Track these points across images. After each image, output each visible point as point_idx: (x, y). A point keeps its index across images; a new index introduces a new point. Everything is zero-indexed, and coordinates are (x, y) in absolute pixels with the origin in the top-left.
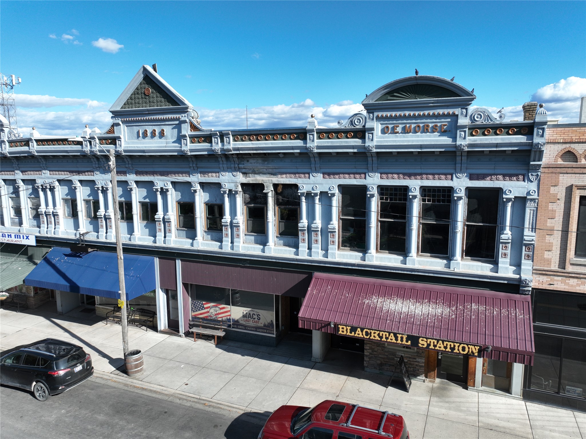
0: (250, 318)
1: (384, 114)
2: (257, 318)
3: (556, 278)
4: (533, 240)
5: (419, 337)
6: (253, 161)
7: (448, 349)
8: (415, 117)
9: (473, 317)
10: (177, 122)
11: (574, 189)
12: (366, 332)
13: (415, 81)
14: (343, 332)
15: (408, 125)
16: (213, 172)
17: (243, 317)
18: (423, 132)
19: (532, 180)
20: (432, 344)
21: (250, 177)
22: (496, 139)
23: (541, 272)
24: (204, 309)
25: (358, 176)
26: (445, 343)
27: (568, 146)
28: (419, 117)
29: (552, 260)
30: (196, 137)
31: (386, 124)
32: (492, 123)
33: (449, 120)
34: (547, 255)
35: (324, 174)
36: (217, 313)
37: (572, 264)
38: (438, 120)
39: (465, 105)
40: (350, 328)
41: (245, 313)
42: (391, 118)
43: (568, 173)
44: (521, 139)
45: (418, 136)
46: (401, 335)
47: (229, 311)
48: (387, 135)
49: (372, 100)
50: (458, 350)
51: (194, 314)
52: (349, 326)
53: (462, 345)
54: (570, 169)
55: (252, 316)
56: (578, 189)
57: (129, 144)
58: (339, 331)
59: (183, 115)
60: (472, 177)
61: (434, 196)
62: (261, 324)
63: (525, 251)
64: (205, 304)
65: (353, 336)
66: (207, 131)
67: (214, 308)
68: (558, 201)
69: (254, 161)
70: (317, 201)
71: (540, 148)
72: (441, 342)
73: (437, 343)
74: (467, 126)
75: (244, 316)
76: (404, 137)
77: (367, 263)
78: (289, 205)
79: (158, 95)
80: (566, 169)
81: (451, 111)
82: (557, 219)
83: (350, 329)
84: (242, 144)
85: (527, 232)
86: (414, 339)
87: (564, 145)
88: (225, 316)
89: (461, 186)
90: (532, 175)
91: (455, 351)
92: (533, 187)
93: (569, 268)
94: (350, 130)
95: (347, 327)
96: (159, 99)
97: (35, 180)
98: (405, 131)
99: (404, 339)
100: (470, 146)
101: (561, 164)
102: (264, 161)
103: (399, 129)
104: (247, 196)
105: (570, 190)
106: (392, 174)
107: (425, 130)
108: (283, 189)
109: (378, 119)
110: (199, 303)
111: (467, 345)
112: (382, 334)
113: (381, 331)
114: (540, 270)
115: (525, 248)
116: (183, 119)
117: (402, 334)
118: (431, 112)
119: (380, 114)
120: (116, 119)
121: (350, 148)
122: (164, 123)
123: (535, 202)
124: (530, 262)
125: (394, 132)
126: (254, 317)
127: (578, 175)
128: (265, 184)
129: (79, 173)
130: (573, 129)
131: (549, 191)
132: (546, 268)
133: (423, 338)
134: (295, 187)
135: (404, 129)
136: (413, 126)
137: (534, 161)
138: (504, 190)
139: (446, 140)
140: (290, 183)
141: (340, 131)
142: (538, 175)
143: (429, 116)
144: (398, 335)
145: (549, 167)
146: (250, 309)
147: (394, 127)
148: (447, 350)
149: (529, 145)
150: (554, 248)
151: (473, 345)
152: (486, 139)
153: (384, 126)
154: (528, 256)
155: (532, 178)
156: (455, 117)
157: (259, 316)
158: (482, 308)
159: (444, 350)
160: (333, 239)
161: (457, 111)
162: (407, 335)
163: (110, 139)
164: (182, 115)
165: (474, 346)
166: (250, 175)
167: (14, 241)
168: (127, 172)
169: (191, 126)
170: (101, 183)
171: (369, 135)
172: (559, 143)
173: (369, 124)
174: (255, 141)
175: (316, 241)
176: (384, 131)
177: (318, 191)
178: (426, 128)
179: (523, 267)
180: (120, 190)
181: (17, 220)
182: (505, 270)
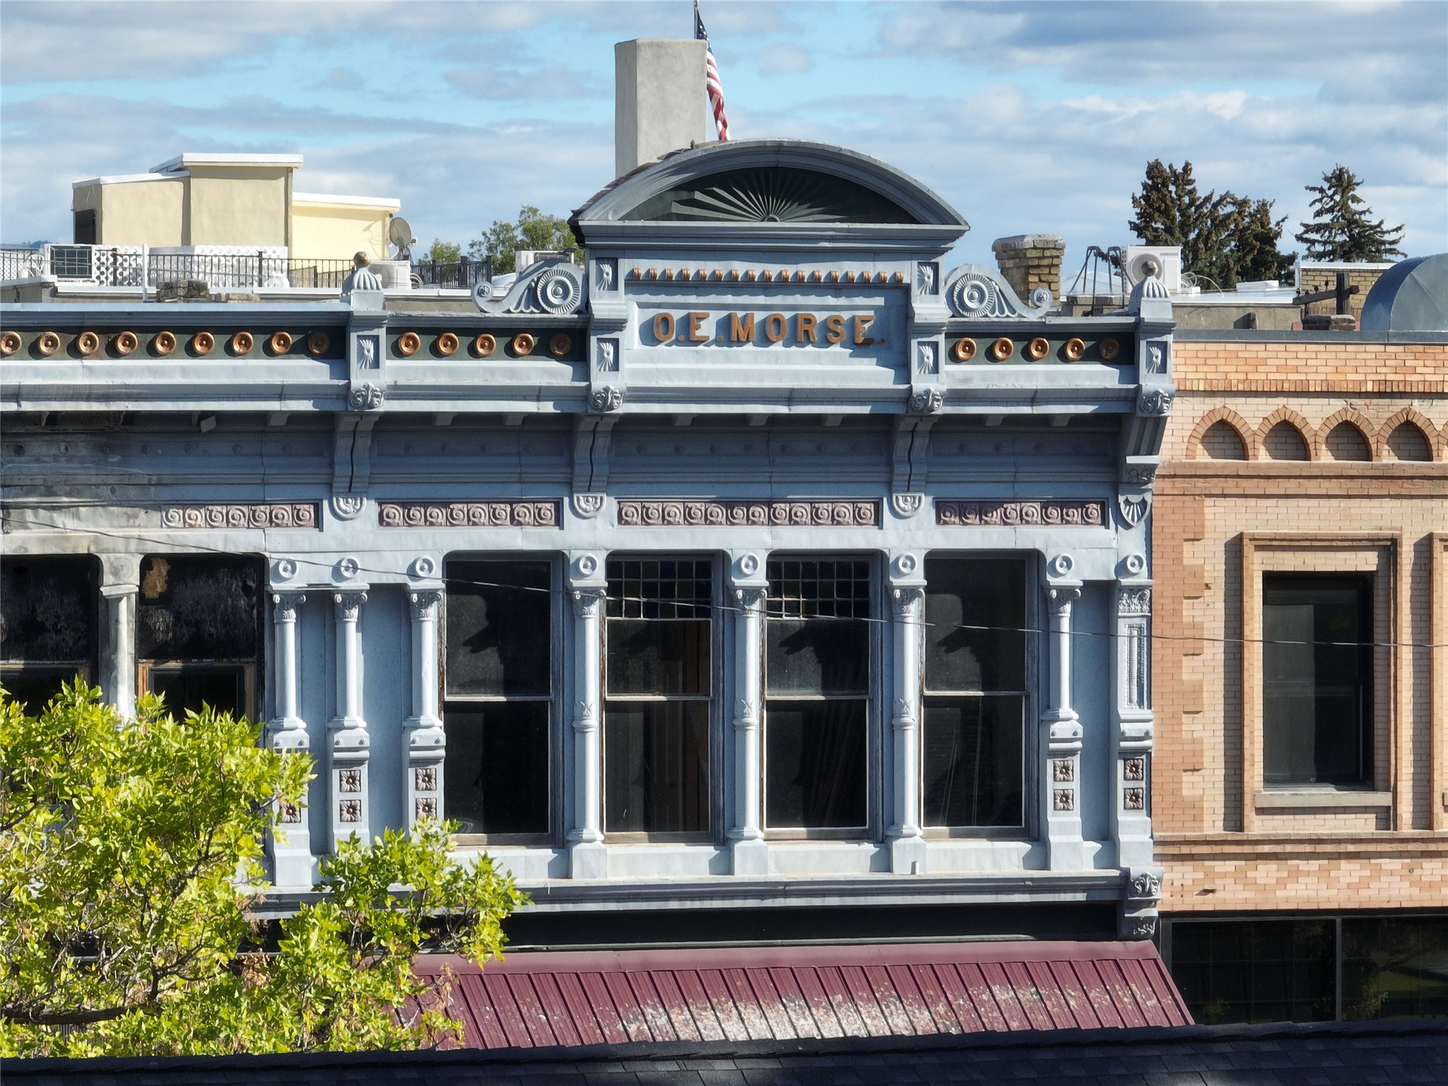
1: (659, 266)
3: (1220, 866)
4: (1147, 736)
6: (44, 450)
8: (765, 285)
11: (1248, 548)
13: (772, 158)
15: (740, 314)
18: (794, 341)
19: (1129, 519)
21: (26, 527)
22: (1028, 375)
23: (1175, 850)
25: (527, 515)
27: (1218, 402)
28: (783, 285)
29: (1205, 805)
31: (659, 306)
32: (1014, 318)
33: (879, 302)
34: (1191, 785)
35: (383, 502)
37: (1261, 811)
38: (842, 301)
39: (928, 252)
42: (683, 284)
43: (1225, 496)
44: (1102, 376)
45: (776, 358)
48: (661, 347)
49: (615, 212)
54: (1231, 482)
56: (1258, 548)
60: (946, 515)
61: (809, 591)
63: (1125, 779)
68: (1207, 593)
69: (53, 451)
70: (352, 629)
71: (1161, 411)
74: (942, 325)
76: (727, 359)
77: (579, 879)
78: (200, 657)
80: (1223, 482)
81: (886, 269)
82: (1208, 654)
85: (1126, 707)
87: (1208, 400)
89: (910, 548)
90: (1127, 502)
92: (1131, 543)
93: (1256, 826)
94: (522, 325)
98: (728, 335)
100: (954, 396)
101: (1206, 466)
102: (104, 450)
103: (707, 328)
105: (1235, 550)
106: (664, 500)
107: (799, 334)
108: (172, 579)
109: (636, 283)
114: (1173, 843)
115: (1125, 769)
118: (823, 271)
119: (643, 266)
121: (524, 398)
123: (1141, 598)
124: (1141, 817)
125: (687, 335)
127: (1252, 502)
128: (103, 557)
130: (1230, 347)
131: (1178, 560)
132: (1190, 834)
134: (253, 566)
135: (725, 326)
136: (759, 316)
137: (1137, 453)
138: (1049, 560)
139: (874, 375)
140: (231, 549)
141: (483, 325)
142: (1144, 503)
143: (814, 285)
145: (1175, 476)
147: (688, 317)
149: (1125, 399)
150: (1207, 760)
152: (1002, 375)
153: (652, 313)
154: (1135, 797)
155: (1128, 514)
156: (899, 292)
160: (427, 794)
161: (907, 271)
171: (604, 346)
172: (1194, 393)
173: (604, 305)
174: (98, 356)
175: (353, 809)
176: (651, 334)
177: (359, 582)
178: (802, 327)
179: (1123, 837)
182: (1072, 853)
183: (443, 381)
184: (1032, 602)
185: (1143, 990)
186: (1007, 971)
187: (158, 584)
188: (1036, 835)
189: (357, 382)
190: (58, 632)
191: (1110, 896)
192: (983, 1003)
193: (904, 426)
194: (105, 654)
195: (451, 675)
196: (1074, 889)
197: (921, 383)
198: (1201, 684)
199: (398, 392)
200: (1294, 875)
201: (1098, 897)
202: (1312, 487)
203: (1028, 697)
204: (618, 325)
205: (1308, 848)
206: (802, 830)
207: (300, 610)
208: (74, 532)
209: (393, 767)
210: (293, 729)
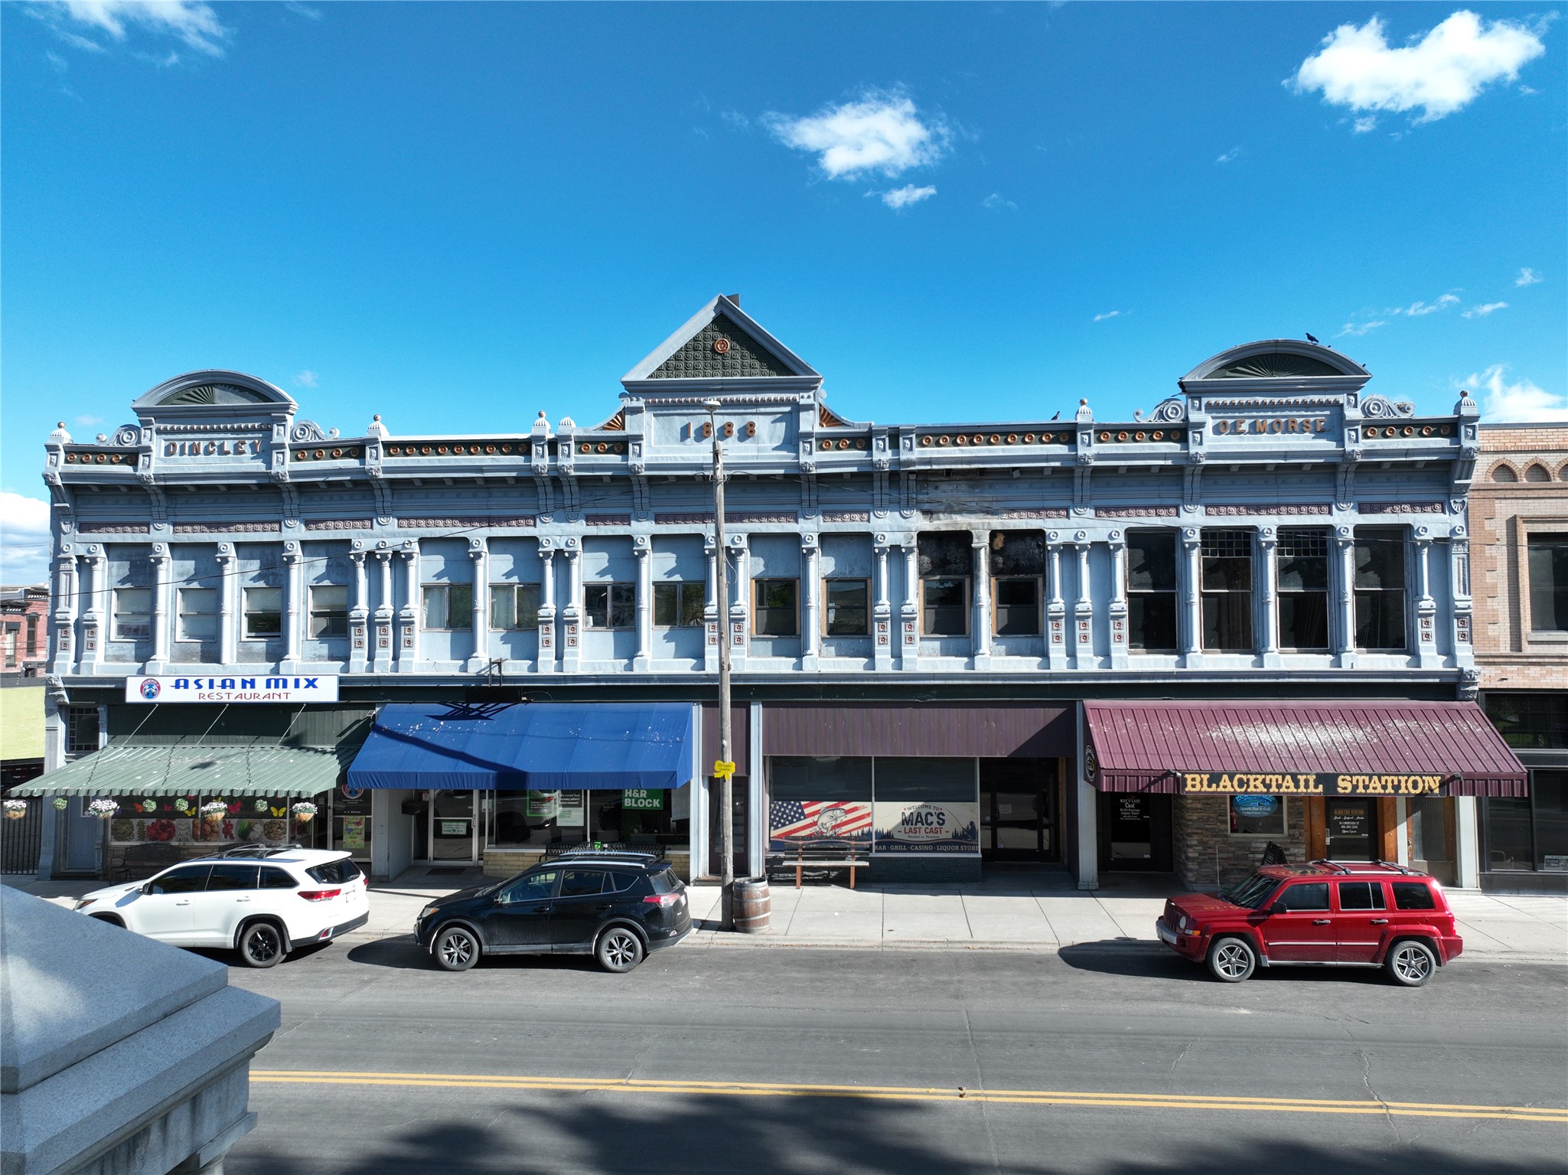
0: (919, 825)
1: (1221, 400)
2: (938, 822)
3: (1510, 668)
4: (1469, 608)
5: (1338, 775)
6: (947, 487)
7: (1390, 790)
8: (1272, 407)
9: (1407, 738)
10: (787, 409)
11: (1519, 522)
12: (1240, 781)
13: (1274, 349)
14: (1193, 786)
15: (1260, 420)
16: (855, 512)
17: (903, 824)
18: (1286, 431)
20: (1361, 784)
21: (939, 519)
22: (1404, 442)
23: (1486, 660)
24: (805, 818)
25: (1163, 512)
26: (1383, 779)
27: (1501, 456)
28: (1281, 406)
29: (1500, 639)
30: (833, 439)
31: (1221, 417)
32: (1395, 417)
33: (1328, 413)
34: (1493, 630)
35: (1097, 509)
36: (839, 822)
37: (1531, 643)
38: (1309, 413)
39: (1352, 388)
40: (1208, 776)
41: (907, 814)
42: (1232, 407)
43: (1506, 498)
44: (1443, 443)
45: (1279, 438)
46: (1305, 777)
47: (868, 815)
48: (1223, 435)
49: (1199, 376)
50: (1407, 788)
51: (775, 833)
52: (1205, 774)
53: (1412, 778)
54: (1509, 492)
55: (924, 818)
56: (1525, 522)
57: (659, 453)
58: (1186, 786)
59: (806, 395)
60: (1362, 509)
61: (1297, 544)
62: (946, 833)
63: (1458, 627)
64: (807, 806)
65: (1213, 792)
66: (859, 426)
67: (830, 813)
68: (1498, 543)
69: (951, 488)
70: (1084, 561)
71: (1473, 457)
72: (1375, 778)
73: (1370, 782)
74: (1360, 420)
75: (905, 822)
76: (1255, 440)
77: (1189, 668)
78: (1016, 574)
79: (747, 353)
80: (1504, 492)
81: (1332, 398)
82: (1499, 570)
83: (1208, 780)
84: (938, 452)
85: (1457, 594)
86: (1328, 780)
87: (1496, 455)
88: (859, 828)
89: (1346, 524)
90: (1455, 502)
91: (1400, 792)
92: (1458, 521)
93: (1528, 649)
94: (1157, 427)
95: (1203, 776)
96: (748, 361)
97: (350, 540)
98: (1254, 430)
99: (1312, 783)
100: (1367, 453)
101: (1495, 485)
102: (972, 486)
103: (1245, 427)
104: (926, 559)
105: (1512, 524)
106: (1226, 506)
107: (1289, 428)
108: (1005, 542)
109: (1210, 408)
110: (789, 807)
111: (1421, 776)
112: (1271, 780)
113: (1268, 774)
114: (1484, 657)
115: (1458, 622)
116: (802, 402)
117: (1307, 774)
118: (1300, 399)
119: (1213, 400)
120: (631, 400)
121: (1159, 459)
122: (754, 411)
123: (1464, 545)
124: (1467, 644)
125: (1235, 430)
126: (930, 819)
127: (1520, 501)
128: (973, 531)
129: (490, 521)
130: (1506, 431)
131: (1482, 528)
132: (1493, 653)
133: (1344, 775)
134: (1039, 534)
135: (1253, 426)
136: (1269, 421)
137: (1460, 479)
138: (1416, 528)
139: (1327, 445)
140: (1029, 527)
141: (1138, 428)
142: (1464, 502)
143: (1296, 406)
144: (1299, 777)
145: (1479, 489)
146: (921, 803)
147: (1235, 422)
148: (1387, 792)
149: (1454, 453)
150: (1501, 619)
151: (1429, 775)
152: (1390, 443)
153: (1218, 420)
154: (1464, 635)
155: (1455, 508)
156: (1338, 407)
157: (941, 816)
158: (1413, 724)
159: (1382, 791)
160: (1120, 631)
161: (1342, 398)
162: (1317, 775)
163: (607, 443)
164: (801, 394)
165: (1432, 776)
166: (941, 516)
167: (261, 697)
168: (632, 516)
169: (821, 417)
170: (556, 543)
171: (1196, 435)
172: (1488, 452)
173: (1194, 417)
174: (966, 445)
175: (1085, 637)
176: (1217, 430)
177: (1087, 540)
178: (1290, 425)
179: (1458, 654)
180: (602, 559)
181: (260, 645)
182: (1432, 660)
183: (1121, 451)
184: (1407, 548)
185: (1474, 724)
186: (1401, 714)
187: (999, 542)
188: (1413, 652)
189: (1080, 452)
190: (956, 564)
191: (1453, 680)
192: (1390, 728)
193: (1342, 469)
194: (975, 573)
195: (1130, 581)
196: (1434, 677)
197: (1349, 447)
198: (1496, 584)
199: (1099, 457)
200: (1550, 673)
201: (1445, 680)
202: (1553, 493)
203: (1406, 591)
204: (1202, 425)
205: (1557, 660)
206: (1295, 649)
207: (1061, 553)
208: (960, 522)
209: (1103, 619)
210: (1057, 604)
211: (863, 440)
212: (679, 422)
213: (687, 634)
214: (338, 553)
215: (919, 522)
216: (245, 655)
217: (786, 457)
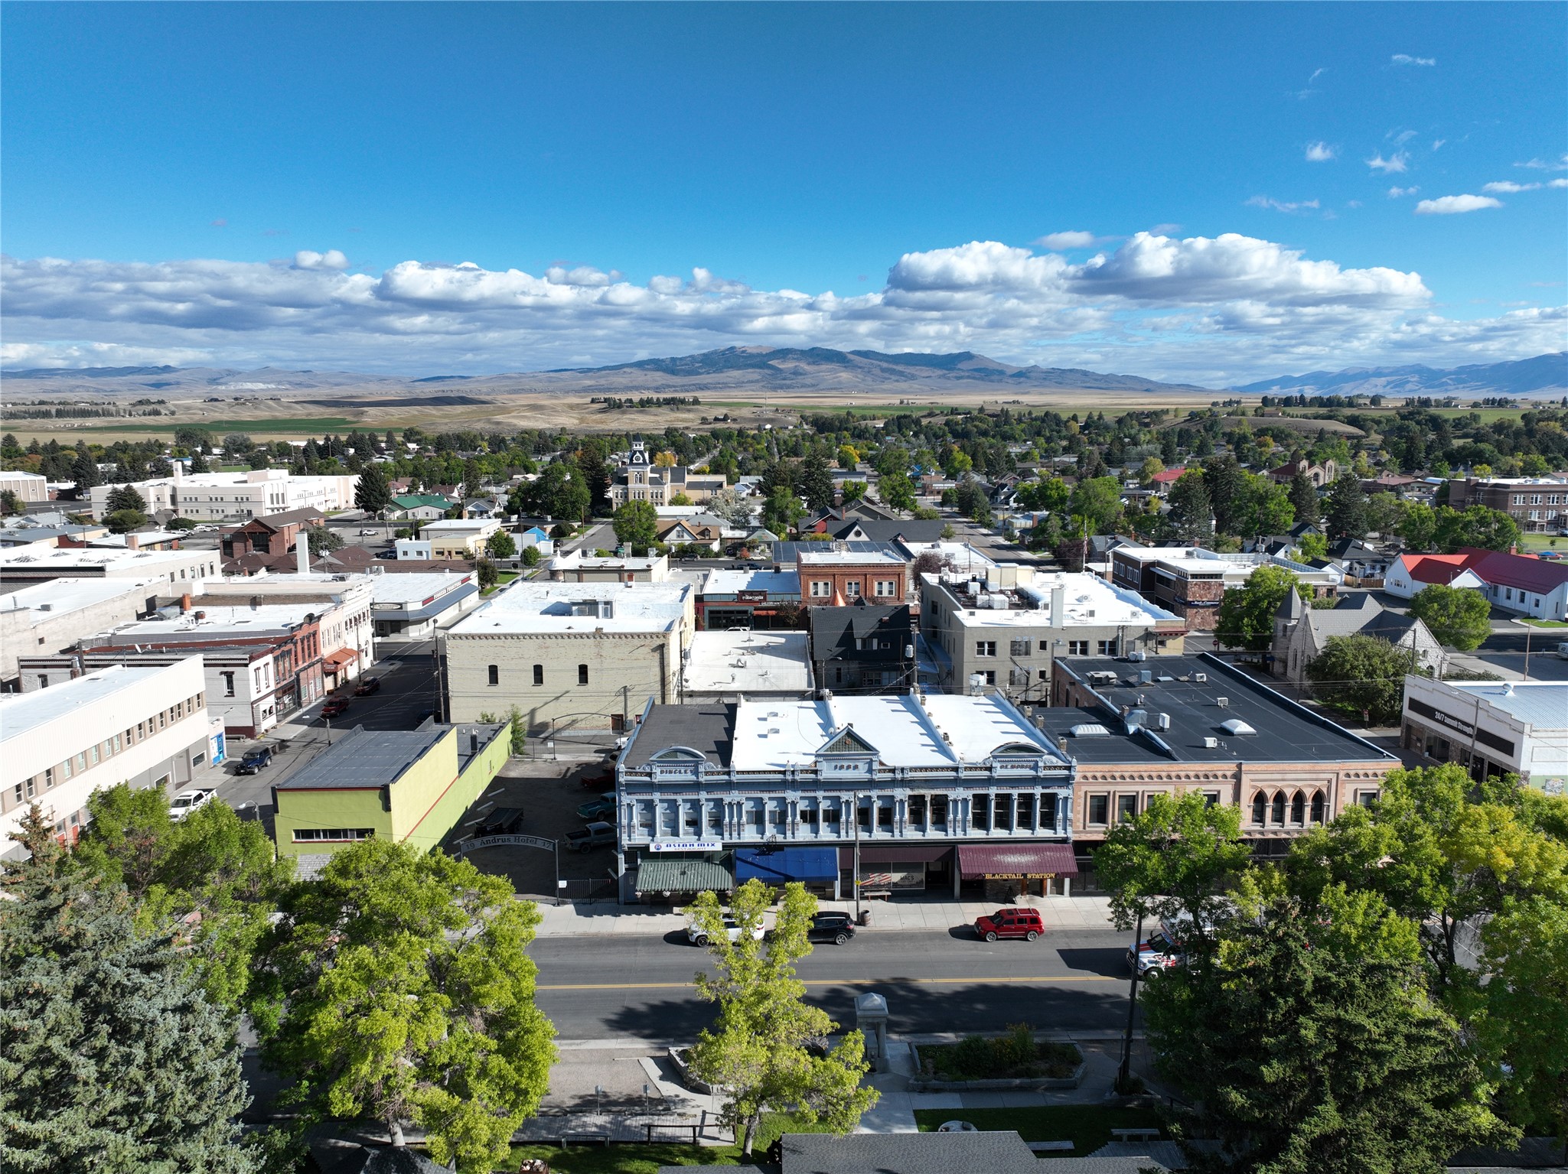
0: (906, 879)
1: (1002, 760)
2: (912, 879)
3: (1082, 834)
4: (1072, 817)
6: (916, 783)
8: (1017, 762)
9: (1049, 859)
10: (869, 761)
11: (1088, 792)
12: (1000, 876)
14: (988, 877)
15: (1014, 765)
16: (889, 790)
18: (1021, 768)
19: (1070, 789)
21: (915, 792)
22: (1055, 772)
23: (1075, 832)
24: (870, 879)
25: (984, 790)
26: (1033, 875)
27: (1084, 773)
28: (1019, 762)
29: (1080, 826)
30: (883, 770)
32: (1053, 765)
33: (1034, 763)
34: (1078, 823)
35: (964, 789)
36: (881, 879)
37: (1088, 826)
38: (1028, 763)
39: (1041, 756)
41: (903, 876)
42: (1006, 762)
43: (1085, 785)
44: (1066, 772)
45: (1018, 770)
47: (890, 877)
48: (1003, 769)
49: (995, 752)
55: (907, 877)
57: (828, 774)
58: (986, 878)
59: (875, 757)
60: (1044, 789)
61: (1023, 797)
62: (914, 882)
64: (872, 875)
66: (891, 766)
67: (878, 877)
68: (1081, 798)
69: (919, 783)
70: (959, 804)
72: (1038, 874)
73: (1036, 875)
74: (1042, 766)
75: (902, 879)
76: (1012, 771)
77: (991, 836)
78: (941, 807)
79: (857, 744)
81: (1035, 759)
82: (1081, 806)
83: (992, 875)
84: (916, 774)
85: (1068, 814)
88: (888, 881)
89: (1038, 793)
92: (1070, 792)
93: (1087, 829)
94: (983, 767)
95: (990, 874)
96: (857, 746)
97: (723, 798)
98: (1012, 768)
99: (1020, 876)
100: (1044, 774)
102: (926, 783)
103: (1009, 767)
104: (911, 802)
105: (1086, 793)
106: (1004, 788)
108: (937, 797)
109: (998, 762)
110: (866, 876)
113: (1008, 874)
115: (1068, 822)
116: (874, 759)
117: (1019, 873)
118: (1026, 759)
119: (999, 759)
120: (819, 758)
121: (983, 776)
122: (858, 761)
123: (1071, 798)
124: (1071, 828)
125: (1006, 768)
126: (909, 877)
127: (1089, 786)
128: (926, 795)
129: (770, 792)
130: (1086, 766)
131: (1077, 794)
132: (1077, 830)
134: (946, 796)
135: (1011, 766)
136: (1016, 766)
138: (1058, 794)
140: (943, 794)
141: (977, 767)
142: (1072, 787)
143: (1025, 761)
144: (1017, 874)
145: (1078, 783)
146: (906, 873)
147: (1007, 766)
149: (1069, 775)
150: (1080, 820)
151: (1052, 873)
152: (1050, 772)
153: (1001, 765)
154: (1069, 825)
157: (912, 877)
158: (1052, 854)
160: (968, 825)
161: (1038, 759)
162: (1022, 873)
163: (811, 771)
166: (916, 790)
167: (694, 849)
168: (818, 791)
169: (880, 763)
170: (791, 798)
171: (994, 770)
172: (1081, 772)
174: (925, 772)
175: (959, 826)
177: (960, 798)
178: (1023, 766)
179: (1068, 831)
180: (807, 802)
181: (691, 830)
182: (1061, 834)
183: (972, 774)
184: (1057, 799)
185: (1068, 854)
186: (1049, 851)
187: (934, 798)
188: (1055, 830)
189: (960, 774)
190: (920, 803)
191: (1066, 838)
193: (1037, 778)
194: (926, 806)
195: (973, 809)
196: (1061, 838)
197: (1039, 773)
198: (1080, 810)
199: (965, 775)
200: (1093, 836)
201: (1064, 838)
202: (1098, 784)
203: (1055, 812)
204: (996, 767)
205: (1089, 832)
206: (1021, 829)
207: (952, 801)
208: (922, 792)
209: (964, 820)
210: (951, 817)
211: (893, 771)
212: (833, 764)
213: (835, 825)
214: (719, 803)
215: (909, 792)
216: (686, 833)
217: (868, 776)
